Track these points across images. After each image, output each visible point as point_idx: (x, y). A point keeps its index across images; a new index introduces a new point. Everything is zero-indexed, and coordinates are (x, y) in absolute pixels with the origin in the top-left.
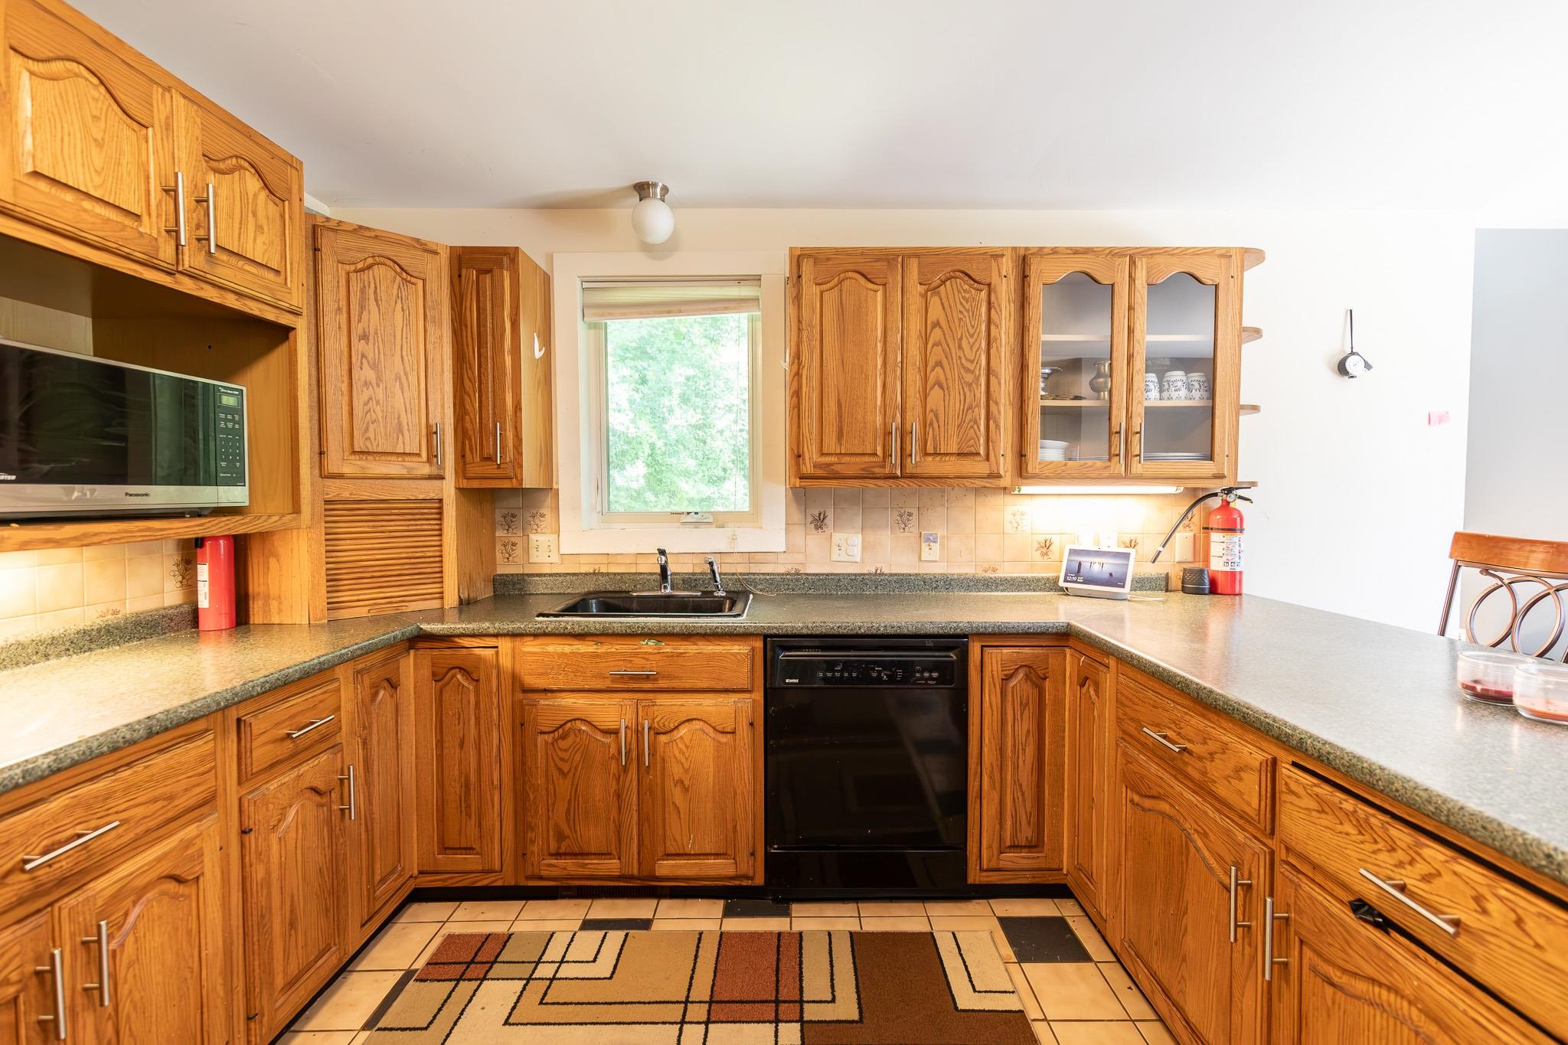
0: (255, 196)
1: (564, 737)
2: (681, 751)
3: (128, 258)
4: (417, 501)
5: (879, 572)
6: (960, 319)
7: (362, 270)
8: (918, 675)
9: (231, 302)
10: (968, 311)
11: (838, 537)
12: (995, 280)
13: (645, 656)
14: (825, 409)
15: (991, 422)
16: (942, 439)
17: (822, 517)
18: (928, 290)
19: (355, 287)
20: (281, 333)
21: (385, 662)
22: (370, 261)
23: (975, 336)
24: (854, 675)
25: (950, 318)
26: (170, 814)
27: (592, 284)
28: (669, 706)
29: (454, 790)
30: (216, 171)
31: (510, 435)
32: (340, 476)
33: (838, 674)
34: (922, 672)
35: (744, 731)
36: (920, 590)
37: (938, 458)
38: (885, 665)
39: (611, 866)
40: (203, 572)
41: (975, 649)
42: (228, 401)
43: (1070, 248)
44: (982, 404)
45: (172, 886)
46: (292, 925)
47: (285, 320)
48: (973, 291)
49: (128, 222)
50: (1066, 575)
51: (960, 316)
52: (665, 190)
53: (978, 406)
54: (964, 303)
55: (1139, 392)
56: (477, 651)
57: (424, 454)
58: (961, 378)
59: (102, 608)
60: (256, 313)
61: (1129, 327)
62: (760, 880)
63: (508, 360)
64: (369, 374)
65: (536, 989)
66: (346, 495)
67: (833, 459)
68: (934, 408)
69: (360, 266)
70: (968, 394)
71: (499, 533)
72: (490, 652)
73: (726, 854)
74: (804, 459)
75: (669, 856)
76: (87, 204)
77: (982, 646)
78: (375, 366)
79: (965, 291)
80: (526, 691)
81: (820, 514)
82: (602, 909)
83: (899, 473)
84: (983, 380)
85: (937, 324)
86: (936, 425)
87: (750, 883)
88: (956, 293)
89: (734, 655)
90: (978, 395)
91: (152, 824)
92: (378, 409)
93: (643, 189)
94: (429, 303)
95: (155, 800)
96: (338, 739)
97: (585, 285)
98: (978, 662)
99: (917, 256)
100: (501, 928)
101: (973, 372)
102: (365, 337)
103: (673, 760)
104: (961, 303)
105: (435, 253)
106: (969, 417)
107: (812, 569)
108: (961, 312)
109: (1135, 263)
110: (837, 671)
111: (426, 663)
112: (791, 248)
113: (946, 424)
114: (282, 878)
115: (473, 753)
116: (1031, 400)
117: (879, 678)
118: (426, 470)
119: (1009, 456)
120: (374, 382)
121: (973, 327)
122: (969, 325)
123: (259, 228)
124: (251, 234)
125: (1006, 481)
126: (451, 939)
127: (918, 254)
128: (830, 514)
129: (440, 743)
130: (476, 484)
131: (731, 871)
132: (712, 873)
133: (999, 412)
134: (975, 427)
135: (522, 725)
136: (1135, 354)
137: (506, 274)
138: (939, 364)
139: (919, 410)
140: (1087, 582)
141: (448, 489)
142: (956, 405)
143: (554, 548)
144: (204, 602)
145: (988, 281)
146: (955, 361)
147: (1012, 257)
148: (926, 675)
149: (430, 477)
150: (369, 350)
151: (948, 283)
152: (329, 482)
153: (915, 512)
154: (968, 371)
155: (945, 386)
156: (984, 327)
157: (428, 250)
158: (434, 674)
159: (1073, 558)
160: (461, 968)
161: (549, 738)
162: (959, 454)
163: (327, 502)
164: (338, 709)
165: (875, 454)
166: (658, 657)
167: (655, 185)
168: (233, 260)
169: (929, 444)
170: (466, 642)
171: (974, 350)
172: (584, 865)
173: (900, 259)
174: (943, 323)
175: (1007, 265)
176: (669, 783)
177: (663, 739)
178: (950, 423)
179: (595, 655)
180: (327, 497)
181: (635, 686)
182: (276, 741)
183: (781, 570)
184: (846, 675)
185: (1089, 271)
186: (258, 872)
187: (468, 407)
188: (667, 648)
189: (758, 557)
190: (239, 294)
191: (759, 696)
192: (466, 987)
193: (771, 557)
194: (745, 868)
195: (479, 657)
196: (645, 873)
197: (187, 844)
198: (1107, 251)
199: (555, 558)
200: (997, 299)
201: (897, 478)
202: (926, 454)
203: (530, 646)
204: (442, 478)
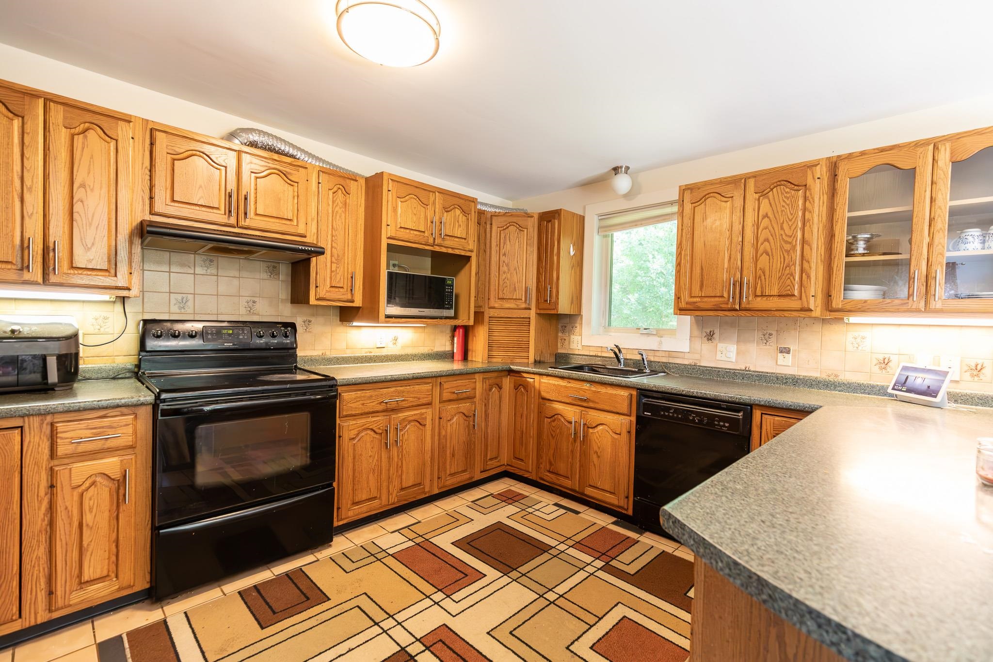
0: (459, 215)
1: (554, 421)
2: (597, 438)
3: (421, 244)
4: (521, 318)
5: (747, 369)
6: (782, 211)
7: (505, 229)
8: (716, 423)
9: (450, 251)
10: (788, 205)
11: (721, 346)
12: (810, 181)
13: (584, 391)
14: (694, 272)
15: (804, 274)
16: (767, 286)
17: (712, 334)
18: (760, 197)
19: (503, 236)
20: (468, 258)
21: (496, 377)
22: (508, 225)
23: (793, 220)
24: (680, 416)
25: (775, 211)
26: (419, 403)
27: (603, 217)
28: (594, 416)
29: (518, 433)
30: (447, 212)
31: (554, 291)
32: (494, 308)
33: (671, 414)
34: (719, 422)
35: (625, 435)
36: (774, 383)
37: (765, 298)
38: (698, 414)
39: (568, 483)
40: (456, 339)
41: (757, 414)
42: (449, 282)
43: (877, 149)
44: (797, 263)
45: (417, 424)
46: (453, 456)
47: (468, 254)
48: (793, 192)
49: (422, 234)
50: (895, 385)
51: (783, 209)
52: (627, 168)
53: (794, 264)
54: (786, 200)
55: (940, 247)
56: (528, 380)
57: (523, 299)
58: (781, 247)
59: (429, 348)
60: (458, 253)
61: (931, 197)
62: (630, 512)
63: (555, 258)
64: (505, 268)
65: (524, 513)
66: (496, 315)
67: (698, 299)
68: (762, 267)
69: (505, 227)
70: (786, 257)
71: (560, 334)
72: (532, 380)
73: (614, 493)
74: (681, 300)
75: (591, 486)
76: (412, 232)
77: (762, 413)
78: (507, 265)
79: (786, 193)
80: (544, 399)
81: (711, 332)
82: (565, 502)
83: (737, 307)
84: (798, 248)
85: (766, 216)
86: (763, 277)
87: (625, 512)
88: (780, 195)
89: (621, 395)
90: (794, 258)
91: (414, 404)
92: (508, 282)
93: (616, 170)
94: (528, 237)
95: (415, 398)
96: (475, 400)
97: (600, 218)
98: (759, 423)
99: (755, 177)
100: (527, 494)
101: (790, 243)
102: (504, 255)
103: (594, 442)
104: (784, 201)
105: (532, 217)
106: (787, 272)
107: (704, 363)
108: (783, 206)
109: (938, 148)
110: (671, 413)
111: (513, 381)
112: (680, 187)
113: (770, 276)
114: (451, 438)
115: (525, 420)
116: (837, 258)
117: (693, 420)
118: (523, 306)
119: (820, 296)
120: (507, 271)
121: (792, 214)
122: (789, 214)
123: (460, 226)
124: (457, 229)
125: (817, 313)
126: (510, 490)
127: (755, 175)
128: (717, 332)
129: (515, 414)
130: (542, 312)
131: (616, 502)
132: (608, 500)
133: (810, 268)
134: (792, 278)
135: (541, 413)
136: (936, 218)
137: (556, 222)
138: (767, 240)
139: (752, 269)
140: (908, 391)
141: (533, 314)
142: (777, 264)
143: (579, 343)
144: (455, 351)
145: (804, 184)
146: (778, 237)
147: (826, 164)
148: (722, 424)
149: (526, 309)
150: (506, 259)
151: (775, 190)
152: (491, 310)
153: (774, 333)
154: (787, 242)
155: (770, 254)
156: (800, 213)
157: (529, 216)
158: (515, 387)
159: (903, 373)
160: (506, 499)
161: (549, 420)
162: (779, 296)
163: (490, 317)
164: (475, 389)
165: (722, 296)
166: (589, 392)
167: (621, 167)
168: (451, 238)
169: (758, 289)
170: (525, 375)
171: (793, 228)
172: (558, 479)
173: (743, 181)
174: (770, 215)
175: (822, 171)
176: (592, 452)
177: (591, 430)
178: (773, 276)
179: (566, 387)
180: (490, 315)
181: (580, 403)
182: (451, 393)
183: (686, 362)
184: (675, 415)
185: (890, 162)
186: (443, 433)
187: (541, 279)
188: (593, 388)
189: (674, 354)
190: (453, 248)
191: (633, 419)
192: (504, 504)
193: (681, 355)
194: (623, 503)
195: (528, 382)
196: (581, 491)
197: (422, 414)
198: (913, 144)
199: (580, 347)
200: (811, 194)
201: (736, 310)
202: (756, 296)
203: (545, 380)
204: (530, 309)
